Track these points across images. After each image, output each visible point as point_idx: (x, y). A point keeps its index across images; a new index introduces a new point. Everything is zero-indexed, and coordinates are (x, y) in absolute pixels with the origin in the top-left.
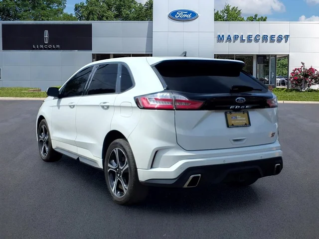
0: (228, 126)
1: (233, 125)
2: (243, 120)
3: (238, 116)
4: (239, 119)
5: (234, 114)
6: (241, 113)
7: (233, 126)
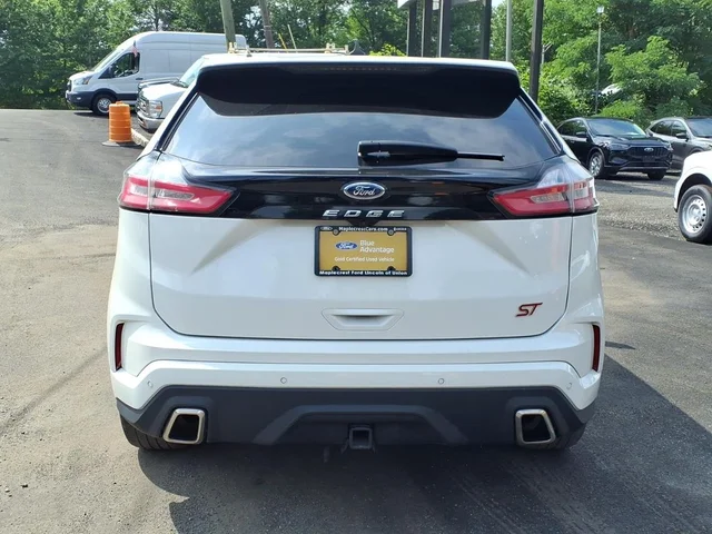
0: (317, 272)
1: (336, 269)
2: (384, 255)
3: (362, 243)
4: (368, 250)
5: (349, 234)
6: (382, 234)
7: (337, 271)
